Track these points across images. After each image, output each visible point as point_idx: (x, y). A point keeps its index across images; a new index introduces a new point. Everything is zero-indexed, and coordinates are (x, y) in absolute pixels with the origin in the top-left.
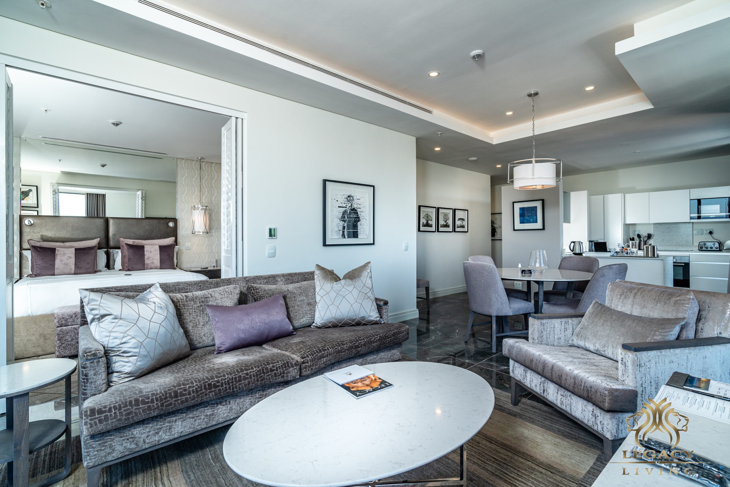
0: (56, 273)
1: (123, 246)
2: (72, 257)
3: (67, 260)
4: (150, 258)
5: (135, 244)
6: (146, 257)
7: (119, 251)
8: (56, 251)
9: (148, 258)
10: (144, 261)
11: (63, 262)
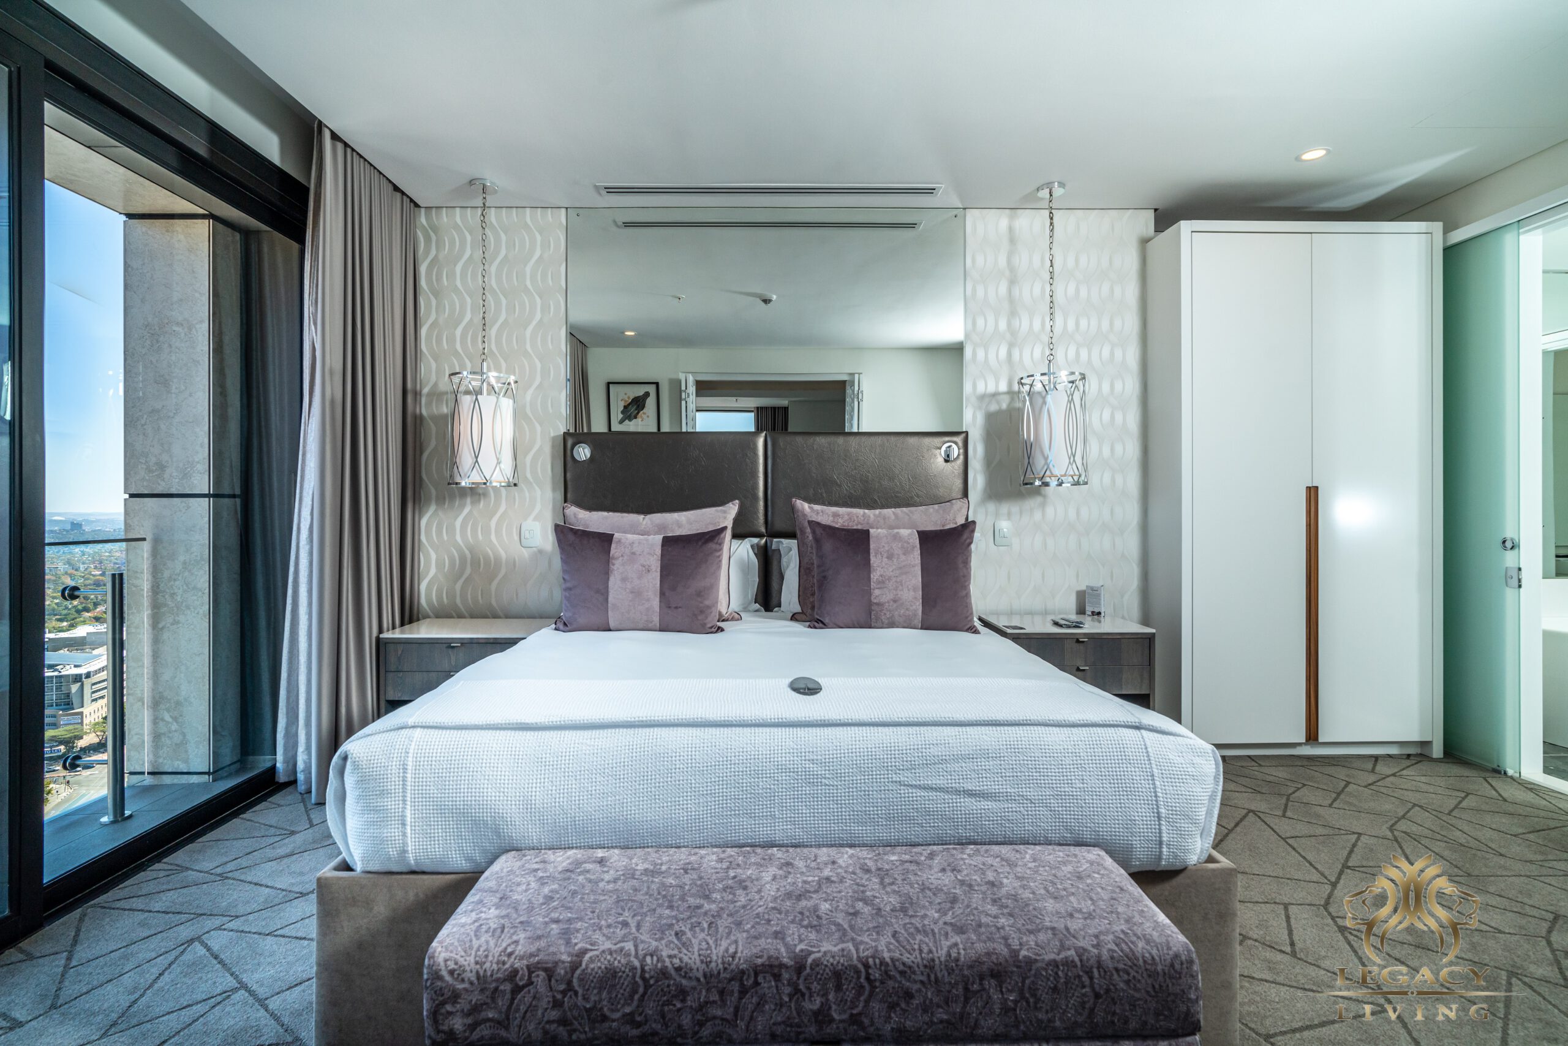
0: (612, 625)
1: (803, 532)
2: (653, 568)
3: (640, 577)
4: (889, 579)
5: (839, 524)
6: (875, 576)
7: (793, 543)
8: (613, 546)
9: (882, 583)
10: (869, 593)
11: (629, 586)
